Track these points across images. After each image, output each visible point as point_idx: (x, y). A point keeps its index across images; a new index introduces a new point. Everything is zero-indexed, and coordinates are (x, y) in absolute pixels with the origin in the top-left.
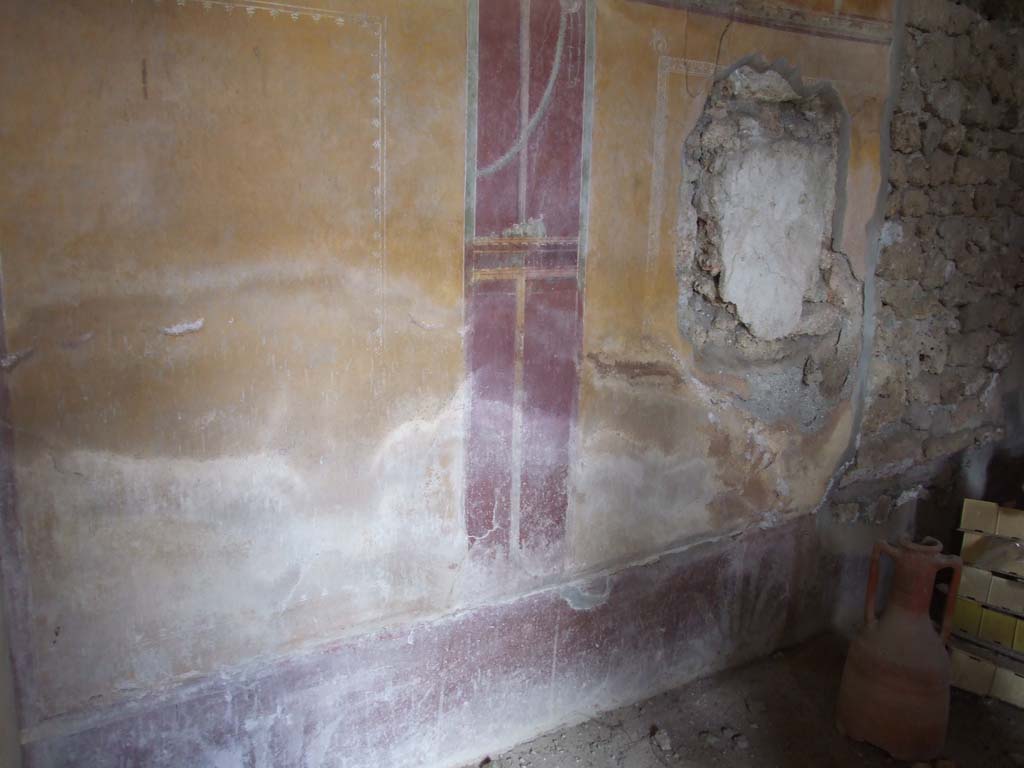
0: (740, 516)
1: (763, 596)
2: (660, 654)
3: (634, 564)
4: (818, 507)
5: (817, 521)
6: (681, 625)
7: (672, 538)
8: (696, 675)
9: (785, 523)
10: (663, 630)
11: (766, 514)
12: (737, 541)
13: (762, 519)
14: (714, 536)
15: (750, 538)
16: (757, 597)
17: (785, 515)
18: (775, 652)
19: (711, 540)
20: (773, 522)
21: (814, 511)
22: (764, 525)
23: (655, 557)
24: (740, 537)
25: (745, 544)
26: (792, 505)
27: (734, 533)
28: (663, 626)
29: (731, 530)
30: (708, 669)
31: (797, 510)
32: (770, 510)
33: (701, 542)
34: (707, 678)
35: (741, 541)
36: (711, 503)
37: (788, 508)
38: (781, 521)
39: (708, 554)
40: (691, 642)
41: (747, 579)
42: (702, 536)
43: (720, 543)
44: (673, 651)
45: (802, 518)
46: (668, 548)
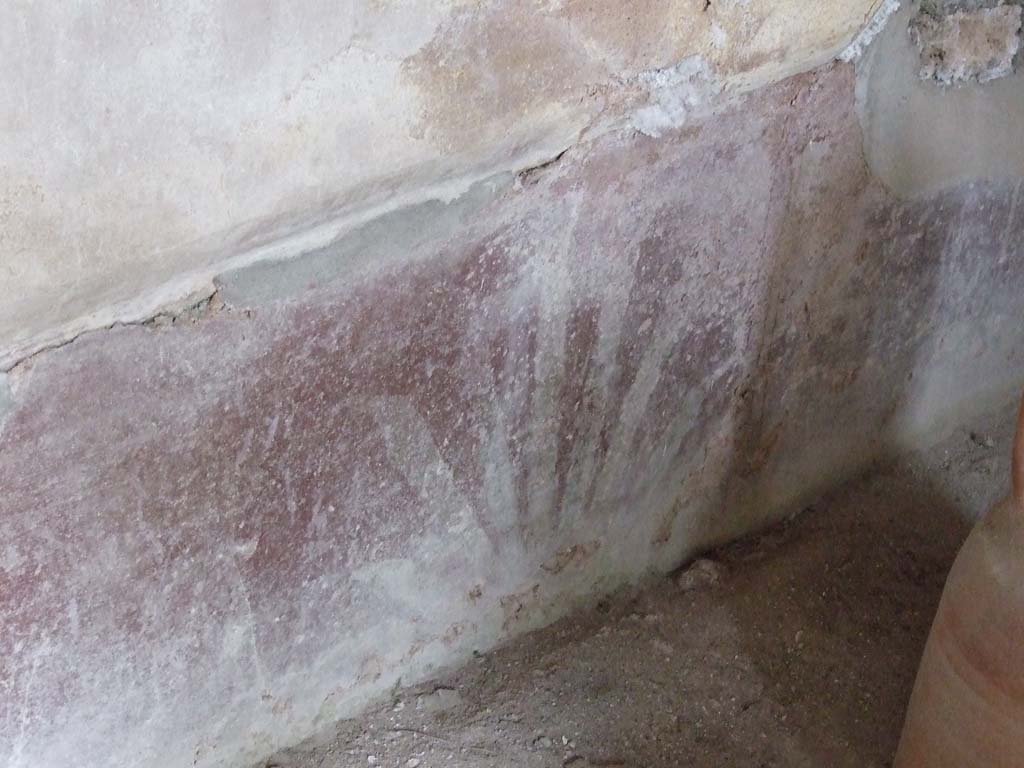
0: (552, 94)
1: (649, 375)
2: (236, 635)
3: (100, 318)
4: (867, 38)
5: (861, 89)
6: (319, 521)
7: (261, 203)
8: (387, 682)
9: (736, 102)
10: (247, 549)
11: (661, 80)
12: (543, 188)
13: (644, 100)
14: (448, 175)
15: (598, 172)
16: (624, 382)
17: (734, 79)
18: (687, 564)
19: (433, 193)
20: (687, 108)
21: (850, 53)
22: (653, 119)
23: (195, 283)
24: (554, 174)
25: (576, 198)
26: (767, 39)
27: (533, 158)
28: (245, 536)
29: (517, 152)
30: (436, 656)
31: (783, 54)
32: (676, 64)
33: (392, 205)
34: (434, 687)
35: (559, 188)
36: (430, 55)
37: (746, 52)
38: (718, 98)
39: (424, 250)
40: (362, 575)
41: (583, 326)
42: (393, 184)
43: (469, 204)
44: (293, 615)
45: (801, 80)
46: (245, 243)
